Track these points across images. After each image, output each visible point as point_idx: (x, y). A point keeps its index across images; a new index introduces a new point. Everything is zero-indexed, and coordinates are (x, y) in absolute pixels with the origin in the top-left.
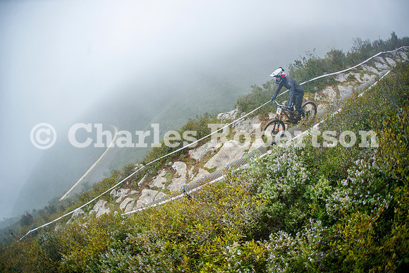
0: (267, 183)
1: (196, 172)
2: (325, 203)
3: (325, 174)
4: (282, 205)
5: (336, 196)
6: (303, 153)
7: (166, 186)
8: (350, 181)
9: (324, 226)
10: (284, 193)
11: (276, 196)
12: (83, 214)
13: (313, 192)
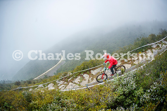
0: (120, 88)
1: (92, 79)
2: (140, 98)
3: (142, 87)
4: (124, 97)
5: (144, 96)
6: (135, 77)
7: (80, 83)
8: (151, 91)
9: (138, 107)
10: (125, 93)
11: (122, 93)
12: (43, 87)
13: (137, 93)
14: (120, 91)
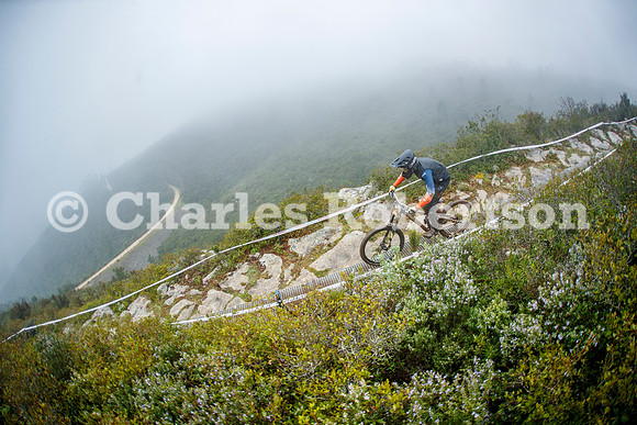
0: (412, 298)
2: (497, 336)
3: (502, 293)
4: (432, 335)
6: (470, 259)
7: (247, 289)
8: (542, 303)
10: (437, 315)
11: (424, 318)
12: (110, 315)
13: (482, 317)
14: (412, 310)
